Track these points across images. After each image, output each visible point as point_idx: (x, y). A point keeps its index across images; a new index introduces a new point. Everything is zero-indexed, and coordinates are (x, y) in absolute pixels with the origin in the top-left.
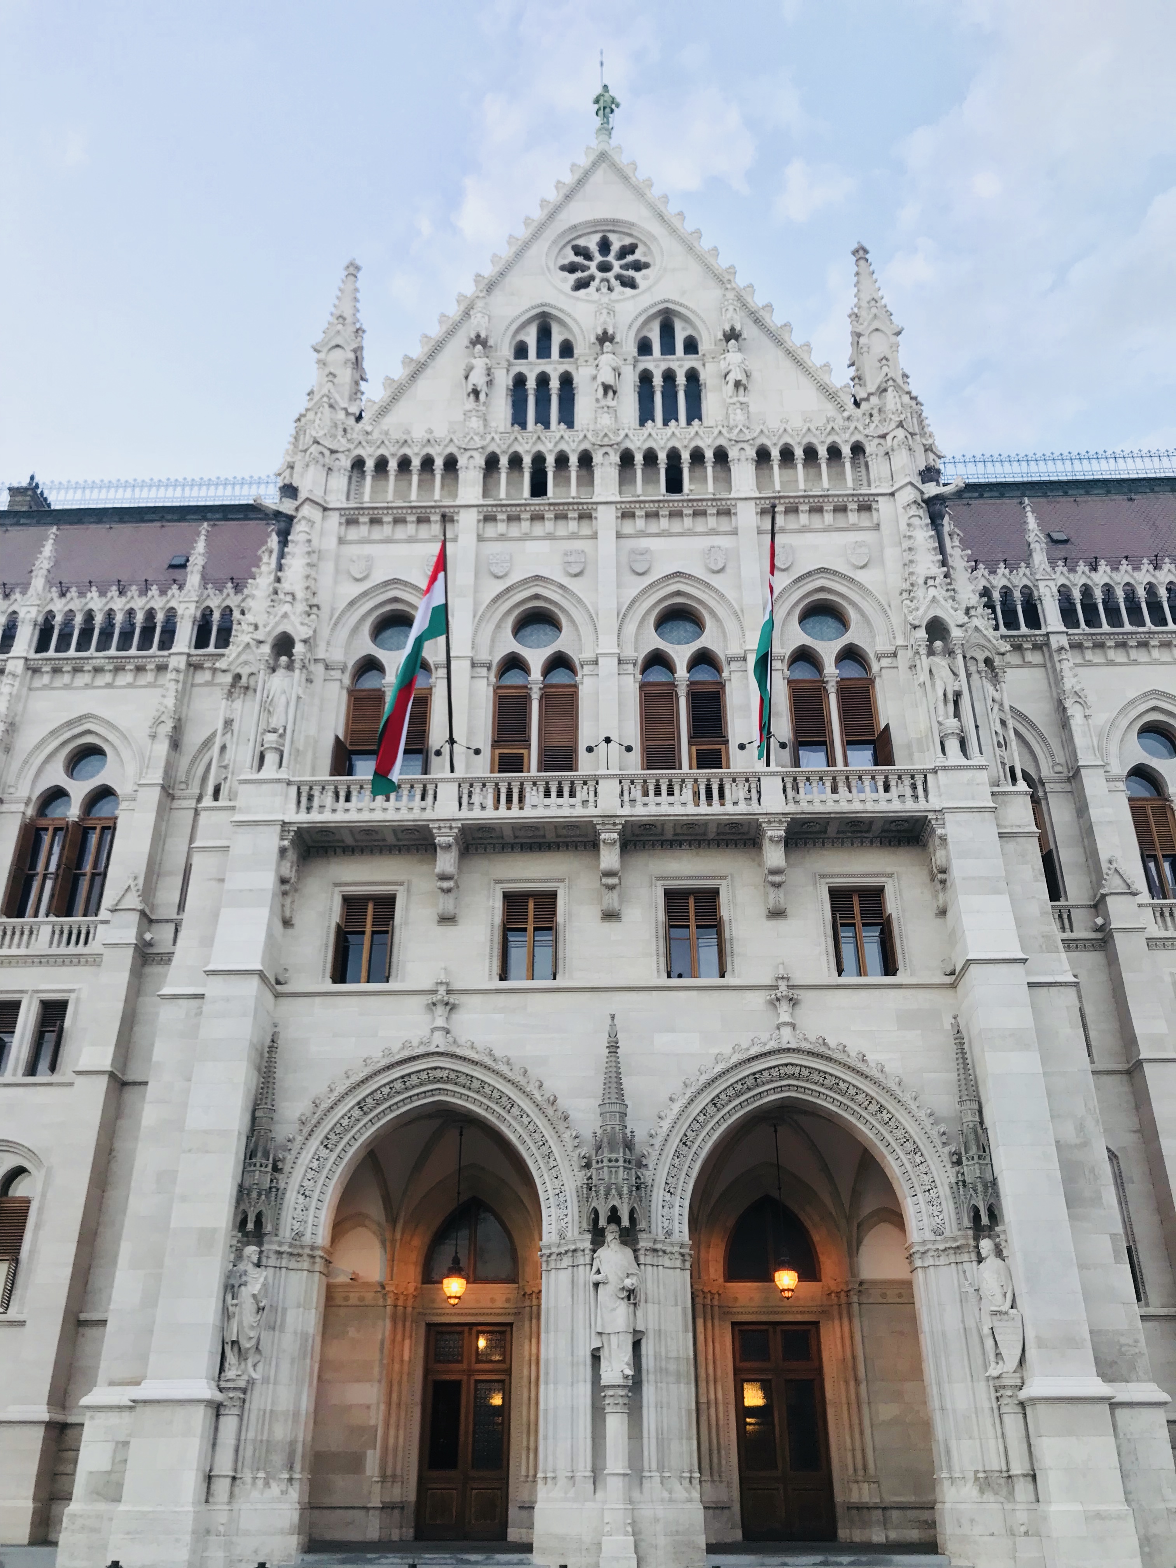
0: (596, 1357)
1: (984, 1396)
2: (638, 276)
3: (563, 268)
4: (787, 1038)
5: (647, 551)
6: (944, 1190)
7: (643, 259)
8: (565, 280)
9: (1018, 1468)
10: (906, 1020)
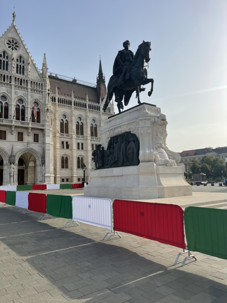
0: (10, 173)
1: (41, 176)
2: (17, 48)
3: (7, 43)
4: (29, 147)
5: (17, 92)
6: (40, 161)
7: (18, 46)
8: (7, 46)
9: (43, 180)
10: (39, 146)
